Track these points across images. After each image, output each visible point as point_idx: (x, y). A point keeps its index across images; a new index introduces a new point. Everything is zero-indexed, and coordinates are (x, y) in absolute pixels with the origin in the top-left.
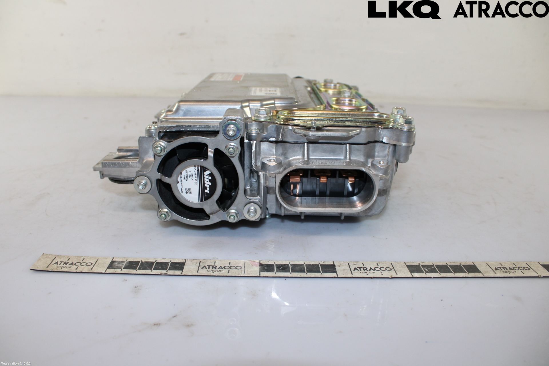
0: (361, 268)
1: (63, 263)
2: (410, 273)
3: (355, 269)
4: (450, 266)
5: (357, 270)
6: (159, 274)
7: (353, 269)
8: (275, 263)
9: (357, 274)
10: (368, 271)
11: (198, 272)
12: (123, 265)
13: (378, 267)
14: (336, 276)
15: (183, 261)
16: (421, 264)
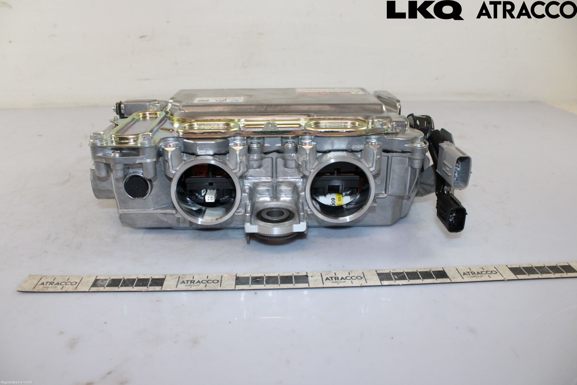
0: (333, 277)
1: (48, 284)
2: (379, 281)
3: (327, 279)
4: (420, 272)
5: (329, 279)
6: (140, 290)
7: (324, 278)
8: (250, 275)
9: (328, 284)
10: (339, 281)
11: (176, 287)
12: (106, 283)
13: (349, 276)
14: (308, 287)
15: (163, 277)
16: (392, 271)
